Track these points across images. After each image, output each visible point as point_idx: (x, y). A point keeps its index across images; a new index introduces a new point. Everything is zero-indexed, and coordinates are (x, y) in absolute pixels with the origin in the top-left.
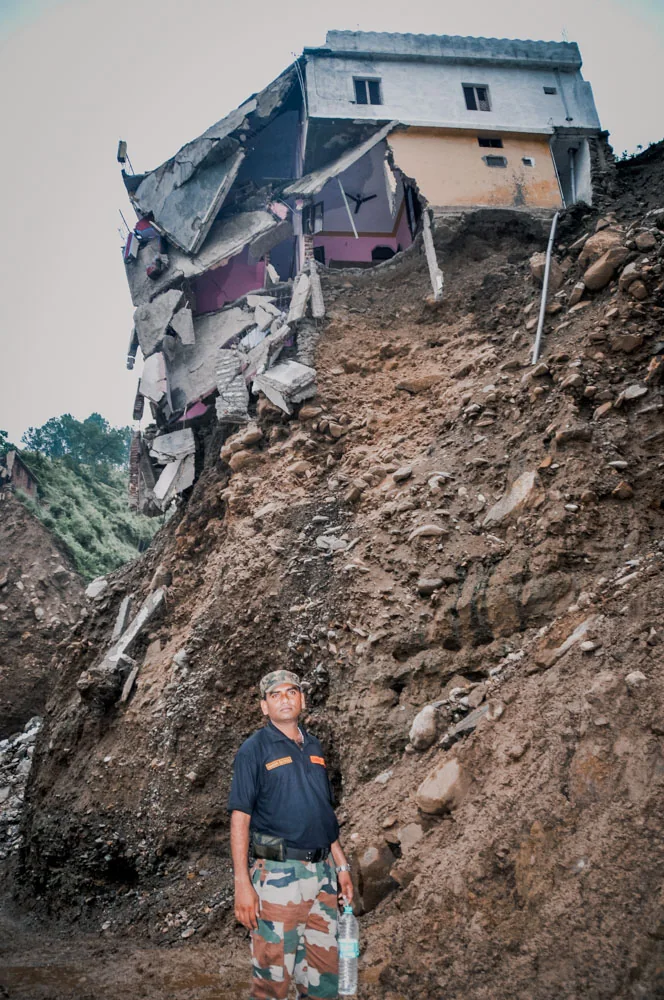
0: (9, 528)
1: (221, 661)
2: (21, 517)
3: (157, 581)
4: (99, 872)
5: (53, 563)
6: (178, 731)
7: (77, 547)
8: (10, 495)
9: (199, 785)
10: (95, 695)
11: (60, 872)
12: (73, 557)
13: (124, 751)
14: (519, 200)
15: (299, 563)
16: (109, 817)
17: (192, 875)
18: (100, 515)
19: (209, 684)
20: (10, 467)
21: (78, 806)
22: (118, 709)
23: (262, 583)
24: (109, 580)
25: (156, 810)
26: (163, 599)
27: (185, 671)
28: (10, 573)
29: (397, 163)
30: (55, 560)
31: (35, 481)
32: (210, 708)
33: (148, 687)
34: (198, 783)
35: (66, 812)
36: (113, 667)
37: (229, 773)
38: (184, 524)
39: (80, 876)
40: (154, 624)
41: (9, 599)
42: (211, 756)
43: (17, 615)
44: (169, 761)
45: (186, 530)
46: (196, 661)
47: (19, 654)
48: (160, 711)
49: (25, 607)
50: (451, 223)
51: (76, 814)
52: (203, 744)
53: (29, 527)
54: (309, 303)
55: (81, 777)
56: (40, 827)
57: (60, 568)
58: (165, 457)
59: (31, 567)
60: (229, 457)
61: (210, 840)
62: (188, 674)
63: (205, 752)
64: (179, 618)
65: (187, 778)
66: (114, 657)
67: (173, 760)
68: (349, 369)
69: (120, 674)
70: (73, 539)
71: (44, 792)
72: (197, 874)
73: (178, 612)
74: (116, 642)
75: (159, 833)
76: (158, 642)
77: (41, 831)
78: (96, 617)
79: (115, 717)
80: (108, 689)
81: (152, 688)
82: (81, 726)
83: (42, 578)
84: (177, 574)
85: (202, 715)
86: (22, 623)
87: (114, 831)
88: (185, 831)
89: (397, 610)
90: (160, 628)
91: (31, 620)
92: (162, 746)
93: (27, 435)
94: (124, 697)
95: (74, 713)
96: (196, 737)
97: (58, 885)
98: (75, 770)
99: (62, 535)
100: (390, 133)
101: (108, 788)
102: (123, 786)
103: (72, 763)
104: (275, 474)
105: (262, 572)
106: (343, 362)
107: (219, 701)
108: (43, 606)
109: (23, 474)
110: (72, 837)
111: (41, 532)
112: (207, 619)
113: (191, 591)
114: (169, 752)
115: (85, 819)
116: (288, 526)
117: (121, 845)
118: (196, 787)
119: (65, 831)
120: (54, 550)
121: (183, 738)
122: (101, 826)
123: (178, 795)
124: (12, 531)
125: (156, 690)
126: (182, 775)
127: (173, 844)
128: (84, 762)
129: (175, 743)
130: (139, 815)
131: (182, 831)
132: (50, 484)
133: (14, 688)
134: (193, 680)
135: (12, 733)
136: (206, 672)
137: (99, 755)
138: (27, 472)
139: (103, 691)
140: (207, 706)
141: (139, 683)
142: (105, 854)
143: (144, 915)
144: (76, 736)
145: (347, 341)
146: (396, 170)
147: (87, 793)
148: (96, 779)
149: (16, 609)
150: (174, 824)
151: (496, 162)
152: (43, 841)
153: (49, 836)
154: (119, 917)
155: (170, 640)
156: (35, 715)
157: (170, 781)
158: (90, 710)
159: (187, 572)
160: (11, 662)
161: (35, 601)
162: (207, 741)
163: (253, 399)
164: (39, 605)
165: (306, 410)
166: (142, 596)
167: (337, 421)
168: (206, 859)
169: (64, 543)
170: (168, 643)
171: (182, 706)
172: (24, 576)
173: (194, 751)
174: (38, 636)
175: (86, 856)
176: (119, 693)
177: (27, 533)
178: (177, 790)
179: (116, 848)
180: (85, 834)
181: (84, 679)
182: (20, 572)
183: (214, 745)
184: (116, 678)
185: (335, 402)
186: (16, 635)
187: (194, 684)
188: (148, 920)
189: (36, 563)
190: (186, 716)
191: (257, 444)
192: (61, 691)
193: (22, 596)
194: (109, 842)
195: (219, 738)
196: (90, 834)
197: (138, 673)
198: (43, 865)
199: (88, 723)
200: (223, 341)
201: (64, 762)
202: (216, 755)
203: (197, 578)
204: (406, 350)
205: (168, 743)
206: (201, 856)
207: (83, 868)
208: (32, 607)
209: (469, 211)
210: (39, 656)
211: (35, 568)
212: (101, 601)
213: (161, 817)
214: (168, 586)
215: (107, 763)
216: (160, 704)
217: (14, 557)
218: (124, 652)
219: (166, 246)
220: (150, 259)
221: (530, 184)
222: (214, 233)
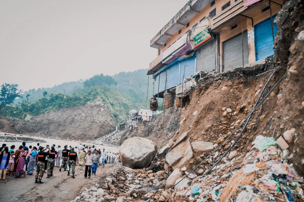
29: (142, 117)
54: (137, 122)
145: (139, 125)
151: (146, 117)
200: (133, 123)
209: (145, 120)
219: (131, 117)
220: (130, 117)
221: (148, 119)
222: (134, 117)
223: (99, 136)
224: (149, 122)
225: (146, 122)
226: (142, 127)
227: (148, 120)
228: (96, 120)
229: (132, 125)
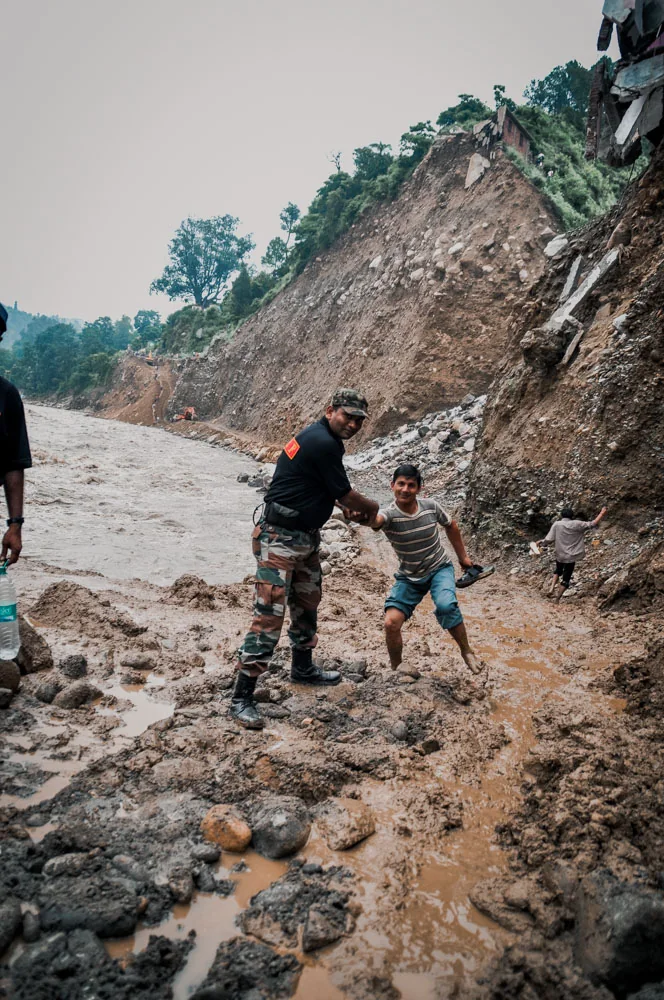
0: (499, 188)
1: (660, 329)
2: (510, 177)
3: (615, 239)
4: (521, 523)
5: (540, 225)
6: (607, 399)
7: (567, 208)
8: (501, 153)
9: (619, 456)
10: (538, 355)
11: (490, 517)
12: (561, 218)
13: (558, 413)
16: (536, 475)
17: (598, 542)
18: (600, 175)
19: (645, 353)
20: (501, 124)
21: (511, 460)
22: (559, 371)
24: (569, 239)
25: (575, 475)
26: (618, 259)
27: (623, 336)
28: (497, 234)
30: (542, 221)
31: (529, 138)
32: (642, 377)
33: (588, 351)
34: (618, 454)
35: (502, 465)
36: (558, 328)
37: (651, 448)
38: (649, 174)
39: (504, 524)
40: (607, 286)
41: (495, 260)
42: (635, 428)
43: (502, 276)
44: (594, 427)
45: (650, 181)
46: (636, 327)
47: (501, 315)
48: (594, 376)
49: (510, 268)
51: (508, 467)
52: (629, 414)
53: (518, 187)
55: (518, 434)
56: (478, 475)
57: (547, 230)
58: (627, 94)
59: (518, 228)
61: (621, 512)
62: (626, 340)
63: (629, 424)
64: (633, 281)
65: (609, 448)
66: (560, 317)
67: (598, 427)
69: (564, 336)
70: (562, 199)
71: (487, 444)
72: (602, 542)
73: (632, 274)
74: (564, 303)
75: (575, 497)
76: (608, 306)
77: (479, 478)
78: (553, 277)
79: (555, 380)
80: (550, 350)
81: (593, 352)
82: (525, 385)
83: (527, 240)
84: (637, 231)
85: (633, 384)
86: (507, 285)
87: (538, 488)
88: (598, 499)
90: (612, 291)
91: (515, 282)
92: (590, 413)
93: (530, 90)
94: (565, 360)
95: (520, 372)
96: (623, 406)
97: (487, 528)
98: (514, 427)
99: (551, 194)
101: (539, 447)
102: (552, 447)
103: (513, 420)
107: (652, 373)
108: (527, 267)
109: (515, 130)
110: (502, 488)
111: (529, 192)
112: (653, 282)
113: (648, 251)
114: (595, 418)
115: (515, 473)
117: (542, 502)
118: (616, 457)
119: (497, 480)
120: (542, 211)
121: (611, 407)
122: (528, 481)
123: (597, 462)
124: (501, 191)
125: (596, 355)
126: (604, 444)
127: (585, 509)
128: (523, 420)
129: (602, 411)
130: (561, 477)
131: (594, 498)
132: (547, 141)
133: (495, 347)
134: (629, 347)
136: (643, 339)
137: (537, 414)
138: (519, 127)
139: (545, 352)
140: (638, 376)
141: (583, 347)
142: (528, 508)
143: (544, 569)
144: (520, 394)
147: (521, 449)
148: (530, 437)
149: (502, 271)
150: (588, 491)
152: (479, 488)
153: (484, 484)
154: (528, 566)
155: (620, 304)
157: (591, 447)
158: (534, 371)
159: (647, 230)
160: (494, 322)
161: (521, 263)
162: (634, 413)
164: (523, 267)
166: (599, 257)
168: (613, 530)
169: (552, 204)
170: (618, 307)
171: (613, 373)
172: (510, 237)
173: (619, 421)
175: (511, 507)
176: (561, 355)
177: (516, 193)
178: (597, 458)
179: (538, 505)
180: (513, 487)
181: (529, 338)
182: (506, 233)
183: (640, 418)
184: (560, 339)
186: (500, 296)
187: (630, 351)
188: (547, 574)
189: (523, 224)
190: (616, 384)
192: (513, 349)
193: (507, 257)
194: (533, 498)
195: (646, 411)
196: (518, 488)
197: (582, 337)
198: (477, 509)
199: (531, 383)
201: (506, 418)
202: (641, 428)
203: (655, 236)
205: (595, 410)
206: (610, 526)
207: (507, 518)
208: (517, 268)
211: (521, 230)
212: (559, 261)
213: (578, 481)
214: (625, 245)
215: (541, 423)
216: (596, 370)
217: (501, 218)
218: (571, 314)
228: (416, 266)
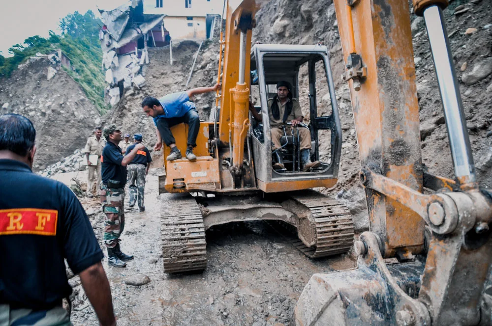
0: (62, 81)
2: (66, 78)
8: (61, 68)
12: (86, 92)
14: (195, 37)
15: (139, 126)
20: (60, 57)
23: (133, 128)
28: (64, 99)
29: (165, 27)
30: (80, 94)
31: (69, 60)
41: (65, 109)
43: (68, 114)
45: (119, 110)
47: (70, 128)
49: (70, 112)
50: (176, 45)
53: (70, 81)
54: (145, 60)
57: (82, 97)
58: (113, 96)
59: (72, 97)
60: (127, 97)
68: (154, 77)
70: (86, 84)
83: (76, 101)
86: (70, 117)
89: (152, 138)
91: (73, 116)
99: (82, 84)
100: (164, 18)
104: (136, 103)
105: (133, 126)
106: (153, 75)
108: (77, 111)
111: (74, 83)
116: (138, 116)
120: (80, 90)
124: (63, 83)
132: (74, 57)
133: (69, 139)
135: (70, 154)
138: (66, 57)
145: (154, 70)
146: (164, 29)
149: (68, 112)
151: (190, 25)
156: (77, 149)
161: (74, 109)
163: (132, 84)
165: (143, 89)
167: (150, 92)
169: (83, 87)
172: (69, 100)
174: (76, 122)
177: (69, 84)
182: (68, 98)
185: (149, 86)
186: (68, 121)
189: (73, 95)
191: (133, 95)
193: (69, 108)
200: (126, 66)
204: (167, 73)
208: (73, 111)
209: (181, 41)
210: (77, 128)
217: (65, 93)
219: (110, 37)
220: (107, 40)
221: (198, 31)
222: (123, 36)
223: (41, 165)
224: (206, 45)
225: (188, 53)
226: (170, 81)
227: (201, 38)
228: (31, 110)
229: (119, 79)
